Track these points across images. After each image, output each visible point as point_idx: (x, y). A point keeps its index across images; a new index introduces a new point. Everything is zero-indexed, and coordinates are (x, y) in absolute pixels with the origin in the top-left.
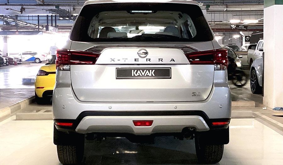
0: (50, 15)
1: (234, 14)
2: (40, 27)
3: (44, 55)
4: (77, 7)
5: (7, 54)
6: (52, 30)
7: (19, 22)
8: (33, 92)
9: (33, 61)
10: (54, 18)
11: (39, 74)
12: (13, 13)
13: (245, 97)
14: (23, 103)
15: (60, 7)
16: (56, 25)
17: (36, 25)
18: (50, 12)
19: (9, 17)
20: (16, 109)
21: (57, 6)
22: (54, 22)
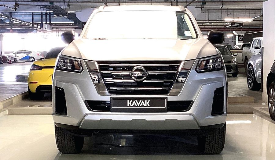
0: (44, 12)
1: (228, 13)
2: (34, 25)
3: (38, 54)
4: (71, 3)
5: (2, 52)
6: (46, 28)
7: (13, 19)
8: (26, 87)
9: (28, 60)
10: (48, 16)
11: (32, 69)
12: (7, 10)
13: (242, 93)
14: (15, 98)
15: (54, 3)
16: (50, 23)
17: (30, 23)
18: (45, 9)
19: (3, 14)
20: (9, 104)
21: (52, 3)
22: (48, 20)
